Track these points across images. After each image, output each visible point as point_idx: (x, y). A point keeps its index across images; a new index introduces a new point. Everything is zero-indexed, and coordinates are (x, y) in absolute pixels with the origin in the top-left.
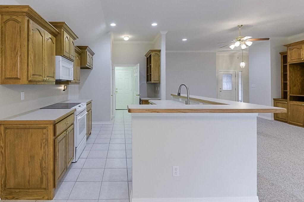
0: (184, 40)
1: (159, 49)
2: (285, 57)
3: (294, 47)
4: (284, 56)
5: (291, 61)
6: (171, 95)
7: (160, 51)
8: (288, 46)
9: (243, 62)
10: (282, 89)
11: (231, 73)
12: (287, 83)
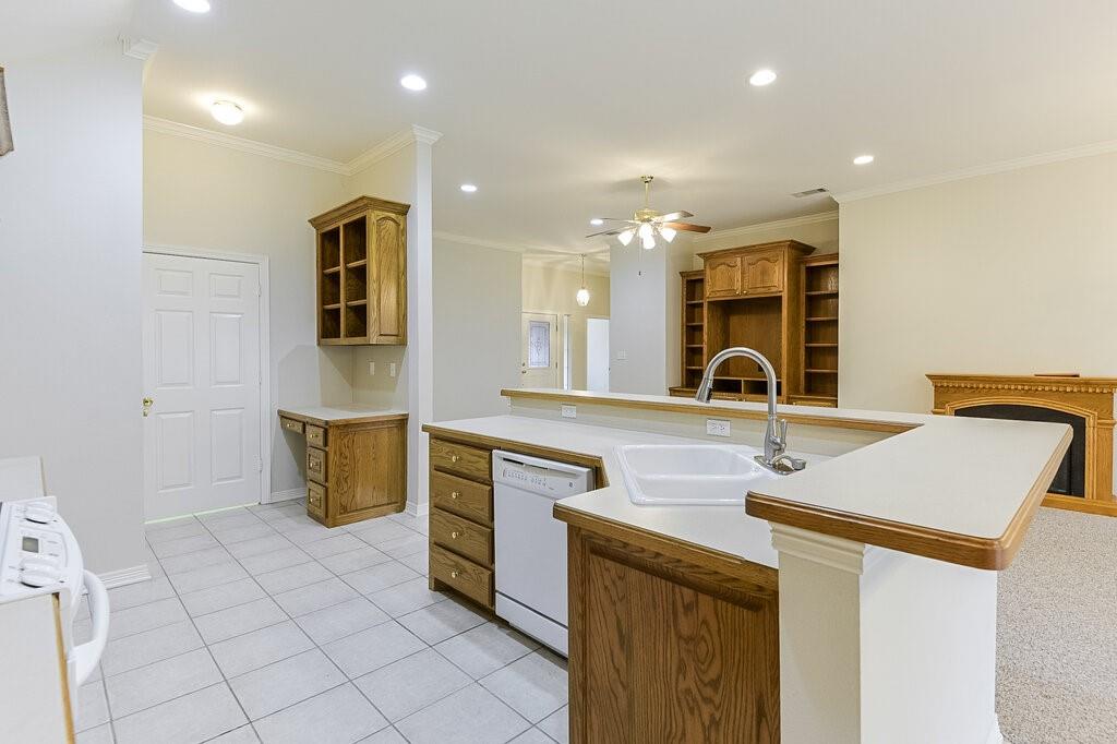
0: (469, 188)
1: (403, 202)
2: (692, 284)
3: (722, 261)
4: (688, 282)
5: (713, 295)
6: (503, 393)
7: (404, 210)
8: (707, 257)
9: (583, 288)
10: (682, 364)
11: (548, 318)
12: (702, 348)
